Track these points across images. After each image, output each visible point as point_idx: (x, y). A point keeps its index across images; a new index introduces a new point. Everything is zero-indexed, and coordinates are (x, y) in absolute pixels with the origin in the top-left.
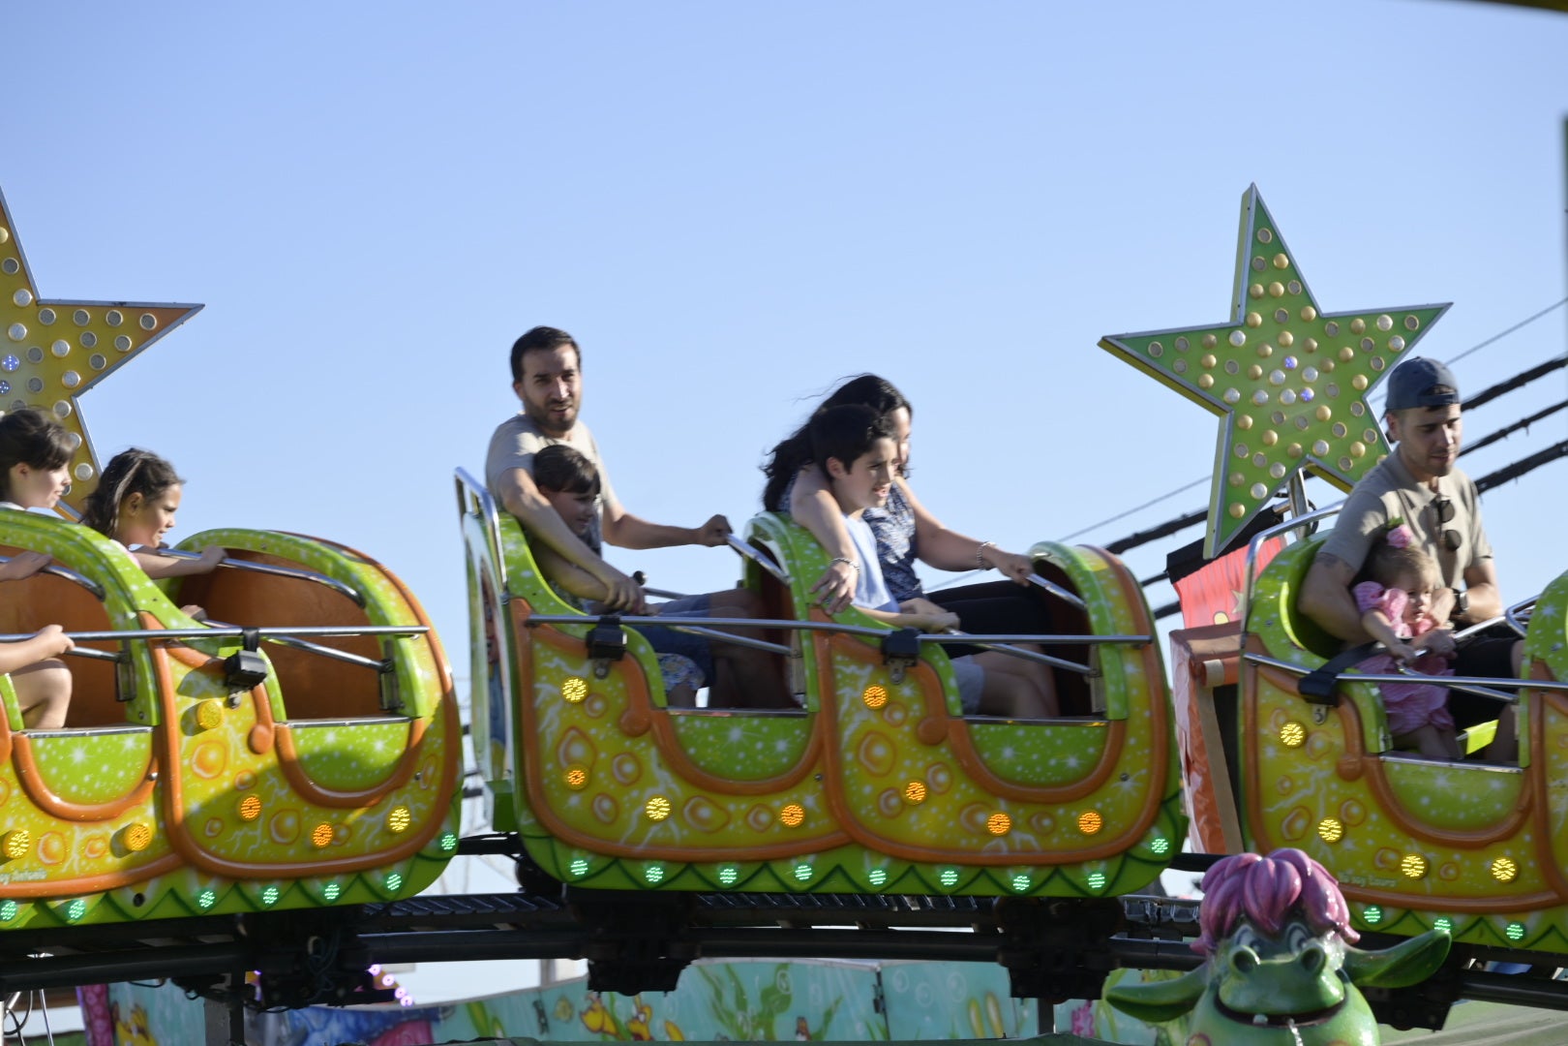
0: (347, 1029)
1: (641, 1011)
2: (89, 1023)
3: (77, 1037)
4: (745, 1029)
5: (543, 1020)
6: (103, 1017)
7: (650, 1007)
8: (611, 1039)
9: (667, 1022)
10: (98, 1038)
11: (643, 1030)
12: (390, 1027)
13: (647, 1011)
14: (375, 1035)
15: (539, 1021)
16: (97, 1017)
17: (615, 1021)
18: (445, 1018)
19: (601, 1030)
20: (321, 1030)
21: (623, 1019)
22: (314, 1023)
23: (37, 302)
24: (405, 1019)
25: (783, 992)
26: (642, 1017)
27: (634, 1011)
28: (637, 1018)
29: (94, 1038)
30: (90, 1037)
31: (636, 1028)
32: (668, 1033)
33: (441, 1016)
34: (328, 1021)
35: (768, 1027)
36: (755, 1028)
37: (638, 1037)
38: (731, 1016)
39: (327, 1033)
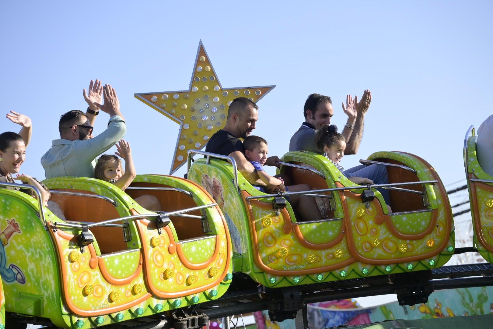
0: (341, 318)
1: (438, 305)
2: (257, 321)
3: (253, 326)
4: (473, 309)
5: (406, 310)
6: (261, 319)
7: (441, 304)
8: (429, 315)
9: (447, 308)
10: (260, 326)
11: (439, 312)
12: (355, 316)
13: (440, 305)
14: (351, 319)
15: (404, 310)
16: (259, 319)
17: (430, 309)
18: (373, 312)
19: (425, 312)
20: (333, 318)
21: (432, 308)
22: (330, 316)
23: (221, 89)
24: (360, 313)
25: (485, 296)
26: (438, 307)
27: (436, 305)
28: (437, 307)
29: (259, 326)
30: (257, 326)
31: (437, 311)
32: (448, 312)
33: (372, 311)
34: (334, 316)
35: (481, 307)
36: (477, 308)
37: (438, 314)
38: (468, 305)
39: (335, 319)
